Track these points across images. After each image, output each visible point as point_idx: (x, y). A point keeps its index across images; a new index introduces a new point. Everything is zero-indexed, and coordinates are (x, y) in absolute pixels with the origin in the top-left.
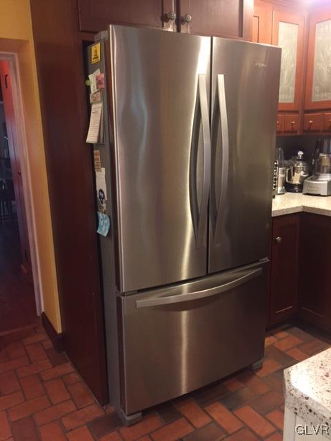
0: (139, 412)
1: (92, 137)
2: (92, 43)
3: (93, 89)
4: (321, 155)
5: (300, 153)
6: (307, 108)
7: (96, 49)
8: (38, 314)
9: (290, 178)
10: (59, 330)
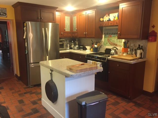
0: (33, 85)
1: (24, 37)
2: (25, 23)
3: (25, 30)
4: (76, 42)
5: (72, 41)
6: (73, 32)
7: (25, 24)
8: (15, 75)
9: (71, 46)
10: (19, 76)
